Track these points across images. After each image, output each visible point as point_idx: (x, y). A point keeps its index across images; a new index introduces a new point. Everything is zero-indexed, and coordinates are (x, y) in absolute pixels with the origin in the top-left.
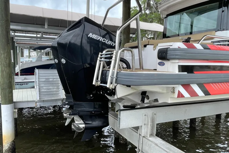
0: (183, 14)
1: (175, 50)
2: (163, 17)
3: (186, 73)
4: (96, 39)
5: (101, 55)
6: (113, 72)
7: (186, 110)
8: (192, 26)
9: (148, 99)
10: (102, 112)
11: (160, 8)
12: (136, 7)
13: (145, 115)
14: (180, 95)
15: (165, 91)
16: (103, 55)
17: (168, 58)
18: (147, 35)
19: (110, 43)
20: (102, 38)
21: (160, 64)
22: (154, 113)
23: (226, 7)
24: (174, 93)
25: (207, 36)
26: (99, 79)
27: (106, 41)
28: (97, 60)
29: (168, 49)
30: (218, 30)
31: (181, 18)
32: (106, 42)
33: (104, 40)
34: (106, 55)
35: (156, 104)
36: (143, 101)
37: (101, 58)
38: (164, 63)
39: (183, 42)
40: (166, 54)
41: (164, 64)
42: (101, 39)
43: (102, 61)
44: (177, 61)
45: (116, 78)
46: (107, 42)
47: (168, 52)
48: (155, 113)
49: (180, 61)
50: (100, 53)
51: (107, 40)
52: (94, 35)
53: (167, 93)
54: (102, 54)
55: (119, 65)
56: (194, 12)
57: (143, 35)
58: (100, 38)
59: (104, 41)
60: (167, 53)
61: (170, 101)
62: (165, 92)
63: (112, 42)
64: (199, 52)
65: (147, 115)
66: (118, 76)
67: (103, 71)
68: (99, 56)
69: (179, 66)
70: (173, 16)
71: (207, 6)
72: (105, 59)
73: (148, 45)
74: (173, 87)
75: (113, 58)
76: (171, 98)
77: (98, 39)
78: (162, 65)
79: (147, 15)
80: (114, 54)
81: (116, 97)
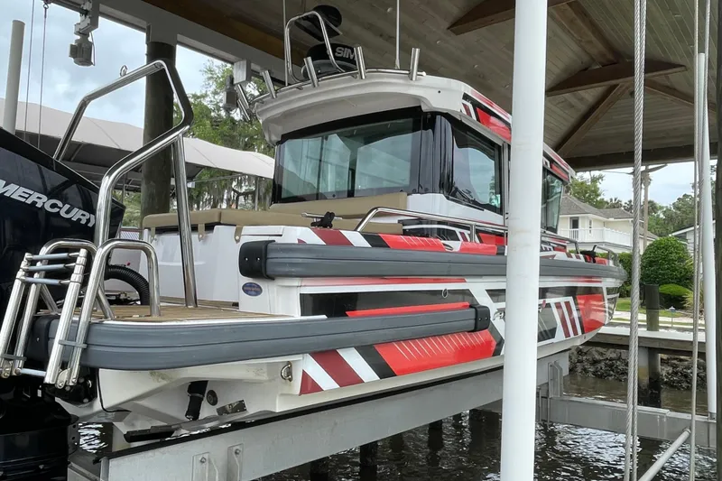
0: (326, 139)
1: (288, 248)
2: (270, 141)
3: (324, 317)
4: (23, 200)
5: (33, 262)
6: (74, 322)
7: (336, 424)
8: (353, 171)
9: (214, 403)
10: (41, 467)
11: (261, 113)
12: (198, 97)
13: (202, 462)
14: (309, 386)
15: (265, 375)
16: (39, 264)
17: (269, 272)
18: (234, 184)
19: (76, 214)
20: (45, 198)
21: (248, 289)
22: (235, 448)
23: (430, 130)
24: (290, 380)
25: (380, 210)
26: (19, 352)
27: (60, 208)
28: (15, 278)
29: (270, 245)
30: (415, 192)
31: (322, 149)
32: (63, 214)
33: (53, 206)
34: (51, 262)
35: (238, 417)
36: (194, 411)
37: (30, 274)
38: (259, 287)
39: (313, 224)
40: (263, 261)
41: (258, 289)
42: (42, 201)
43: (36, 283)
44: (296, 282)
45: (85, 346)
46: (67, 212)
47: (270, 255)
48: (238, 447)
49: (306, 282)
50: (27, 254)
51: (67, 206)
52: (12, 187)
53: (270, 381)
54: (35, 257)
55: (98, 297)
56: (357, 135)
57: (223, 183)
58: (38, 198)
59: (56, 210)
60: (266, 259)
61: (280, 407)
62: (264, 377)
63: (85, 213)
64: (358, 256)
65: (210, 462)
66: (93, 340)
67: (34, 320)
68: (24, 265)
69: (302, 296)
70: (300, 140)
71: (387, 125)
72: (46, 277)
73: (219, 224)
74: (289, 363)
75: (76, 276)
76: (282, 395)
77: (29, 201)
78: (253, 293)
79: (234, 123)
80: (78, 262)
81: (97, 406)
